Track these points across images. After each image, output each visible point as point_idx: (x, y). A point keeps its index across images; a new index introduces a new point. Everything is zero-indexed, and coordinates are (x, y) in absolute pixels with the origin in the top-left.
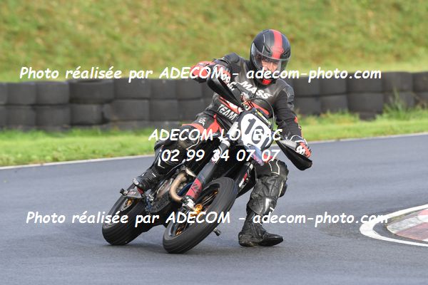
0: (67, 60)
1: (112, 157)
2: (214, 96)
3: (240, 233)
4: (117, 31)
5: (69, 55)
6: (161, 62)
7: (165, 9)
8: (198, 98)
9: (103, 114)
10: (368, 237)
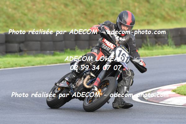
0: (4, 24)
1: (24, 66)
2: (99, 40)
3: (113, 103)
4: (26, 11)
5: (5, 22)
6: (45, 25)
7: (47, 2)
8: (62, 41)
9: (20, 48)
10: (135, 101)
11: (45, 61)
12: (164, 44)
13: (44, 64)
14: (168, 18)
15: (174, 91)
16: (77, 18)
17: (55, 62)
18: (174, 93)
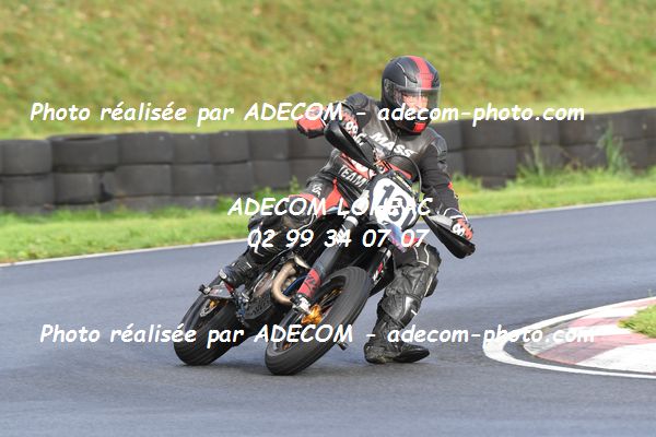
2: (333, 152)
3: (367, 345)
4: (123, 63)
7: (193, 29)
8: (245, 161)
9: (102, 186)
10: (495, 361)
11: (186, 231)
12: (592, 165)
13: (184, 242)
14: (607, 75)
15: (628, 324)
16: (296, 82)
17: (224, 233)
18: (628, 331)
